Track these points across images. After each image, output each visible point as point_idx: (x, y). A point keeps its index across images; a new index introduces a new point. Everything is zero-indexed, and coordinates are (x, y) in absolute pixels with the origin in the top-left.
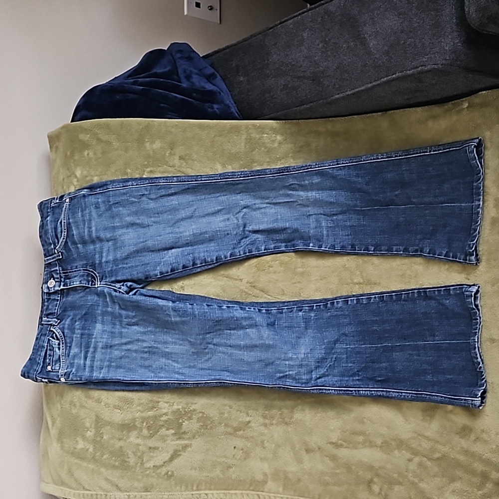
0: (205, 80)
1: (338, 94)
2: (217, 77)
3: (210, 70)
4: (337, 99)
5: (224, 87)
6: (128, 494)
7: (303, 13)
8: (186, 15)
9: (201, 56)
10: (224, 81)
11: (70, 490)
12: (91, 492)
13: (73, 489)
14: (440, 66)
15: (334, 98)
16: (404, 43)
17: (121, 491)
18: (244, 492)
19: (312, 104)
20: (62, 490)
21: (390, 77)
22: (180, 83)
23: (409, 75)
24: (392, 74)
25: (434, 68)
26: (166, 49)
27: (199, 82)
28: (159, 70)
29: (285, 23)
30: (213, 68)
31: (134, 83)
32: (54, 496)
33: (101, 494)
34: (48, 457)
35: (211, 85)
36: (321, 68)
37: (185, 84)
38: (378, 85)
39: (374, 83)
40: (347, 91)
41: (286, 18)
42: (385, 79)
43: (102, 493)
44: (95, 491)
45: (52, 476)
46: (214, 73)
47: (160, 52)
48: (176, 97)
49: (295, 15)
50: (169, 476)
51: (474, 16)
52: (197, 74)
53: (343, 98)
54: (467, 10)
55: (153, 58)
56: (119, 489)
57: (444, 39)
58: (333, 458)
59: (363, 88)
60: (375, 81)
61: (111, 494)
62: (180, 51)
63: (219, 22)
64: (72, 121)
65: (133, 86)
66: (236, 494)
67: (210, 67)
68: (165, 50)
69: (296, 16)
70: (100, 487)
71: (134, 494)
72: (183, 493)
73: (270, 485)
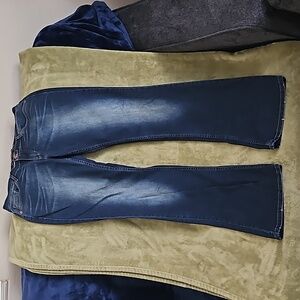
0: (114, 25)
1: (191, 39)
2: (120, 24)
3: (117, 19)
4: (191, 42)
5: (125, 30)
6: (60, 265)
9: (112, 10)
11: (26, 262)
12: (38, 264)
13: (28, 262)
14: (251, 27)
15: (189, 41)
17: (56, 264)
18: (127, 267)
20: (21, 262)
21: (221, 31)
22: (99, 26)
23: (232, 31)
24: (223, 29)
25: (247, 28)
26: (91, 5)
27: (110, 26)
28: (86, 17)
30: (119, 18)
31: (71, 25)
32: (17, 265)
33: (44, 265)
35: (117, 29)
36: (182, 23)
37: (102, 27)
38: (215, 35)
39: (212, 34)
40: (196, 38)
42: (219, 32)
45: (16, 254)
46: (119, 21)
47: (87, 6)
50: (83, 257)
52: (109, 21)
53: (194, 42)
55: (83, 10)
56: (54, 262)
58: (179, 250)
59: (205, 37)
61: (50, 265)
62: (99, 7)
64: (33, 47)
65: (71, 27)
66: (121, 268)
67: (117, 17)
70: (43, 261)
71: (63, 265)
73: (141, 263)
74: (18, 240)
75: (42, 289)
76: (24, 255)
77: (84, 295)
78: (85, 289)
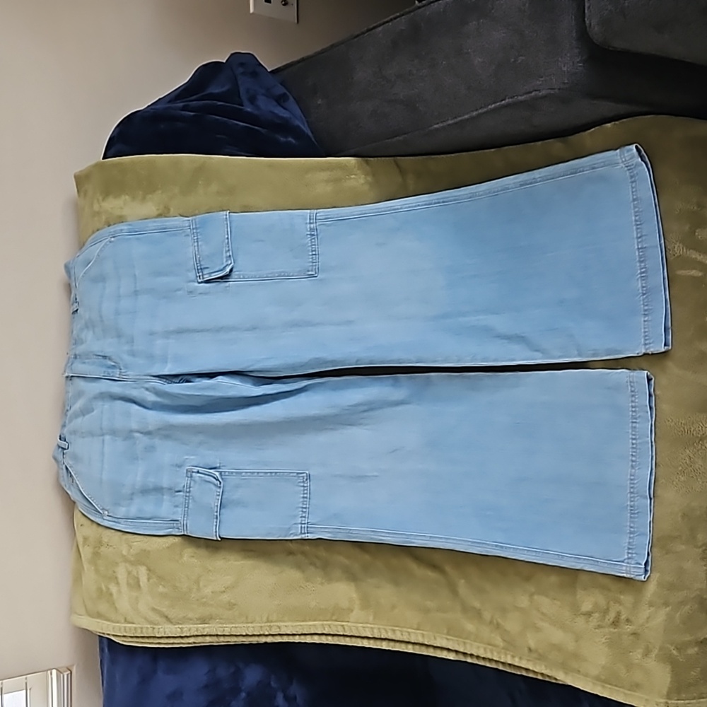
0: (275, 103)
1: (438, 124)
2: (288, 99)
3: (280, 90)
4: (437, 129)
5: (298, 112)
6: (180, 626)
7: (395, 18)
8: (253, 14)
9: (269, 70)
10: (298, 104)
11: (109, 623)
12: (134, 625)
13: (112, 622)
14: (556, 91)
15: (432, 128)
16: (514, 62)
17: (171, 623)
18: (325, 622)
19: (406, 136)
20: (99, 622)
21: (498, 104)
22: (242, 106)
23: (521, 102)
24: (501, 99)
25: (550, 94)
26: (224, 61)
27: (266, 106)
28: (215, 89)
29: (373, 31)
30: (284, 86)
31: (184, 109)
32: (89, 631)
33: (147, 628)
34: (82, 583)
35: (282, 109)
36: (417, 90)
37: (248, 108)
38: (484, 113)
39: (480, 111)
40: (448, 120)
41: (375, 25)
42: (493, 106)
43: (149, 626)
44: (139, 624)
45: (85, 606)
46: (285, 94)
47: (216, 65)
48: (237, 124)
49: (385, 20)
50: (231, 606)
51: (596, 29)
52: (263, 95)
53: (443, 128)
54: (587, 22)
55: (208, 73)
56: (168, 619)
57: (562, 57)
59: (466, 117)
60: (481, 108)
61: (160, 627)
62: (242, 64)
63: (296, 21)
64: (104, 158)
65: (183, 112)
66: (314, 625)
67: (279, 85)
68: (222, 63)
69: (387, 22)
70: (146, 619)
71: (188, 626)
72: (250, 625)
73: (357, 613)
74: (89, 575)
75: (145, 680)
76: (103, 607)
77: (236, 691)
78: (237, 676)
